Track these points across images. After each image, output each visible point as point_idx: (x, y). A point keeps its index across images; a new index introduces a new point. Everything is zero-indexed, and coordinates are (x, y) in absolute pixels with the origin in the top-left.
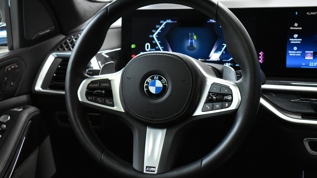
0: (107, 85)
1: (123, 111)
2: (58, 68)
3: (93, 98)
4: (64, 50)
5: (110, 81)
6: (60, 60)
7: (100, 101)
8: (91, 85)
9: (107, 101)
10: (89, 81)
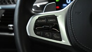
0: (54, 20)
1: (70, 45)
2: (2, 17)
3: (41, 33)
4: (11, 4)
5: (56, 17)
6: (3, 11)
7: (48, 36)
8: (38, 21)
9: (55, 36)
10: (37, 17)
